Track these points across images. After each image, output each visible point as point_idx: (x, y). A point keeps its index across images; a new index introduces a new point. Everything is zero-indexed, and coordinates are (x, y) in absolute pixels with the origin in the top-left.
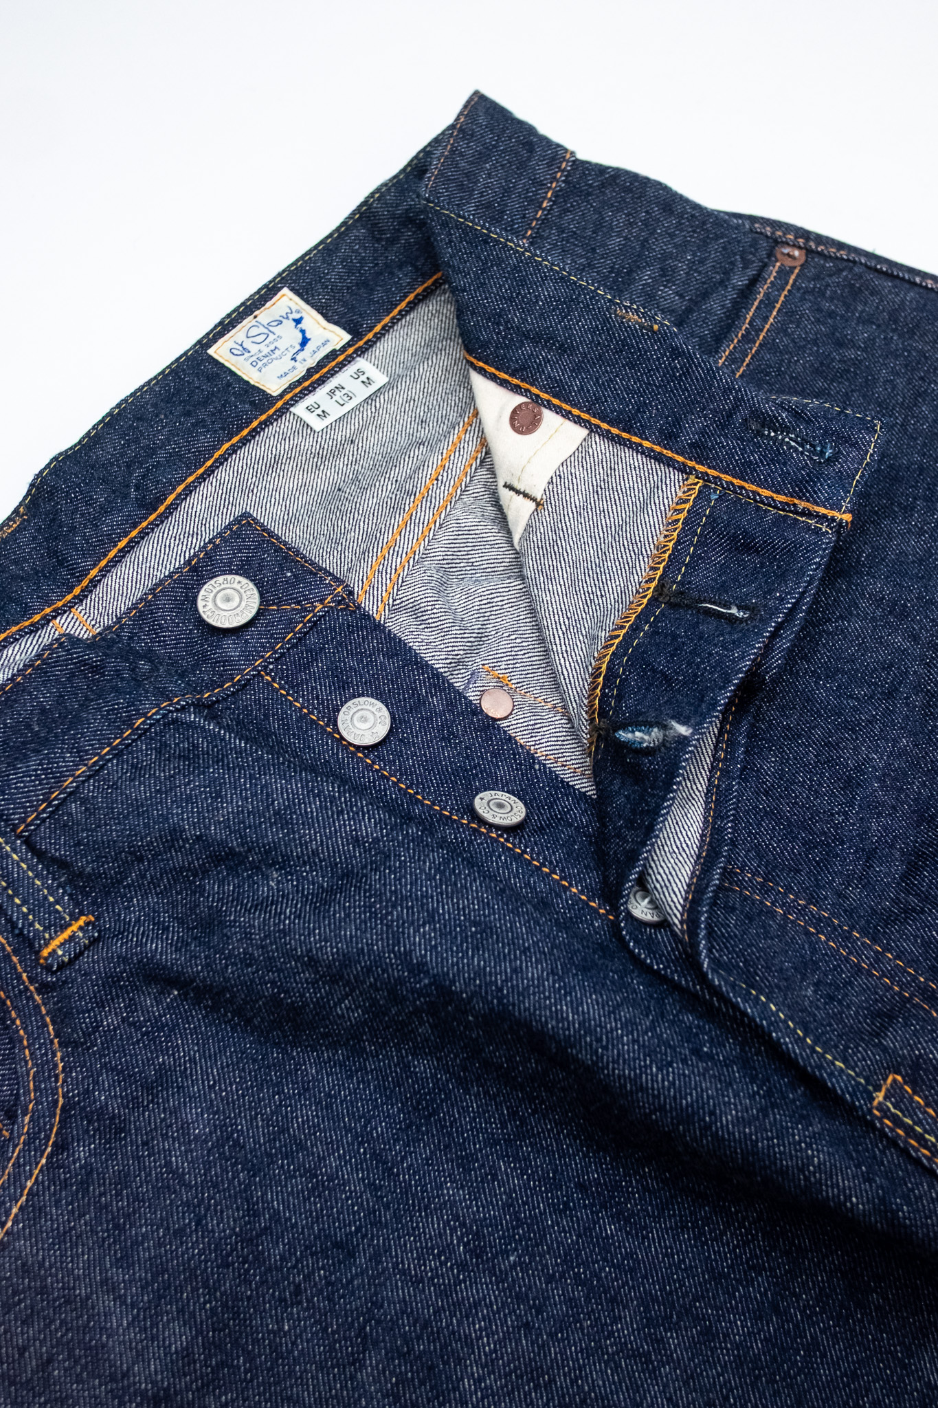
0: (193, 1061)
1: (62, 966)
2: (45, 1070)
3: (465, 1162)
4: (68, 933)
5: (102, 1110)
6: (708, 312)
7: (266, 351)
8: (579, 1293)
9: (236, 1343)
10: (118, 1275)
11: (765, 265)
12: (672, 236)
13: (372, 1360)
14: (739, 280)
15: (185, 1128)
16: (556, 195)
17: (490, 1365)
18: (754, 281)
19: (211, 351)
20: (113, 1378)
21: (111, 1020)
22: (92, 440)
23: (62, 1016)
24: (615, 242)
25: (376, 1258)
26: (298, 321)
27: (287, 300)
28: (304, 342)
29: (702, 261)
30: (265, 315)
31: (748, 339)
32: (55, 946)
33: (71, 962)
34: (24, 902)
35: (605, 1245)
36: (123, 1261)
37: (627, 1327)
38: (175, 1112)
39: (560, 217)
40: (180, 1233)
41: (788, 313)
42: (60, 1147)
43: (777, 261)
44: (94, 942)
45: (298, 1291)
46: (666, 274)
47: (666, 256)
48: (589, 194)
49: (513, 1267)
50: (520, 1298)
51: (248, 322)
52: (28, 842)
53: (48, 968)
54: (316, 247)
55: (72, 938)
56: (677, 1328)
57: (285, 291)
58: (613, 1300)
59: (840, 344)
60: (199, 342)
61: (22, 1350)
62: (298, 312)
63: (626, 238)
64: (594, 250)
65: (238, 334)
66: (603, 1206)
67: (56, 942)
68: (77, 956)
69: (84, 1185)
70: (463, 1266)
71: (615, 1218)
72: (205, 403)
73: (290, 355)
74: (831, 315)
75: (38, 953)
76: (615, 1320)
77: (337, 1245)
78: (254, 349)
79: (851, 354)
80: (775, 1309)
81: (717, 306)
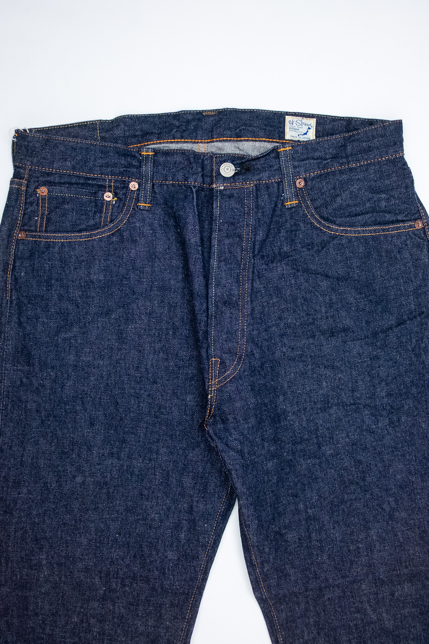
0: (142, 244)
1: (140, 209)
2: (122, 220)
3: (162, 301)
4: (145, 205)
5: (123, 236)
6: (385, 217)
7: (296, 128)
8: (157, 335)
9: (108, 287)
10: (102, 261)
11: (410, 220)
12: (400, 194)
13: (121, 309)
14: (400, 218)
15: (130, 252)
16: (388, 159)
17: (135, 328)
18: (403, 221)
19: (286, 117)
20: (89, 273)
21: (138, 225)
22: (244, 112)
23: (132, 216)
24: (387, 182)
25: (136, 299)
26: (309, 128)
27: (313, 122)
28: (306, 134)
29: (398, 206)
30: (305, 120)
31: (383, 230)
32: (142, 205)
33: (142, 210)
34: (144, 193)
35: (167, 334)
36: (105, 260)
37: (158, 346)
38: (131, 248)
39: (384, 165)
40: (115, 265)
41: (399, 235)
42: (113, 234)
43: (414, 222)
44: (148, 210)
45: (122, 290)
46: (388, 200)
47: (393, 197)
48: (395, 166)
49: (153, 321)
50: (149, 326)
51: (300, 118)
52: (153, 185)
53: (137, 207)
54: (332, 116)
55: (145, 206)
56: (164, 353)
57: (315, 119)
58: (160, 341)
59: (399, 252)
60: (287, 112)
61: (82, 256)
62: (312, 126)
63: (391, 184)
64: (381, 179)
65: (295, 119)
66: (173, 329)
67: (142, 204)
68: (144, 210)
69: (110, 244)
70: (146, 313)
71: (173, 332)
72: (271, 126)
73: (299, 134)
74: (406, 245)
75: (138, 203)
76: (157, 343)
77: (133, 291)
78: (294, 125)
79: (398, 256)
80: (179, 368)
81: (388, 217)
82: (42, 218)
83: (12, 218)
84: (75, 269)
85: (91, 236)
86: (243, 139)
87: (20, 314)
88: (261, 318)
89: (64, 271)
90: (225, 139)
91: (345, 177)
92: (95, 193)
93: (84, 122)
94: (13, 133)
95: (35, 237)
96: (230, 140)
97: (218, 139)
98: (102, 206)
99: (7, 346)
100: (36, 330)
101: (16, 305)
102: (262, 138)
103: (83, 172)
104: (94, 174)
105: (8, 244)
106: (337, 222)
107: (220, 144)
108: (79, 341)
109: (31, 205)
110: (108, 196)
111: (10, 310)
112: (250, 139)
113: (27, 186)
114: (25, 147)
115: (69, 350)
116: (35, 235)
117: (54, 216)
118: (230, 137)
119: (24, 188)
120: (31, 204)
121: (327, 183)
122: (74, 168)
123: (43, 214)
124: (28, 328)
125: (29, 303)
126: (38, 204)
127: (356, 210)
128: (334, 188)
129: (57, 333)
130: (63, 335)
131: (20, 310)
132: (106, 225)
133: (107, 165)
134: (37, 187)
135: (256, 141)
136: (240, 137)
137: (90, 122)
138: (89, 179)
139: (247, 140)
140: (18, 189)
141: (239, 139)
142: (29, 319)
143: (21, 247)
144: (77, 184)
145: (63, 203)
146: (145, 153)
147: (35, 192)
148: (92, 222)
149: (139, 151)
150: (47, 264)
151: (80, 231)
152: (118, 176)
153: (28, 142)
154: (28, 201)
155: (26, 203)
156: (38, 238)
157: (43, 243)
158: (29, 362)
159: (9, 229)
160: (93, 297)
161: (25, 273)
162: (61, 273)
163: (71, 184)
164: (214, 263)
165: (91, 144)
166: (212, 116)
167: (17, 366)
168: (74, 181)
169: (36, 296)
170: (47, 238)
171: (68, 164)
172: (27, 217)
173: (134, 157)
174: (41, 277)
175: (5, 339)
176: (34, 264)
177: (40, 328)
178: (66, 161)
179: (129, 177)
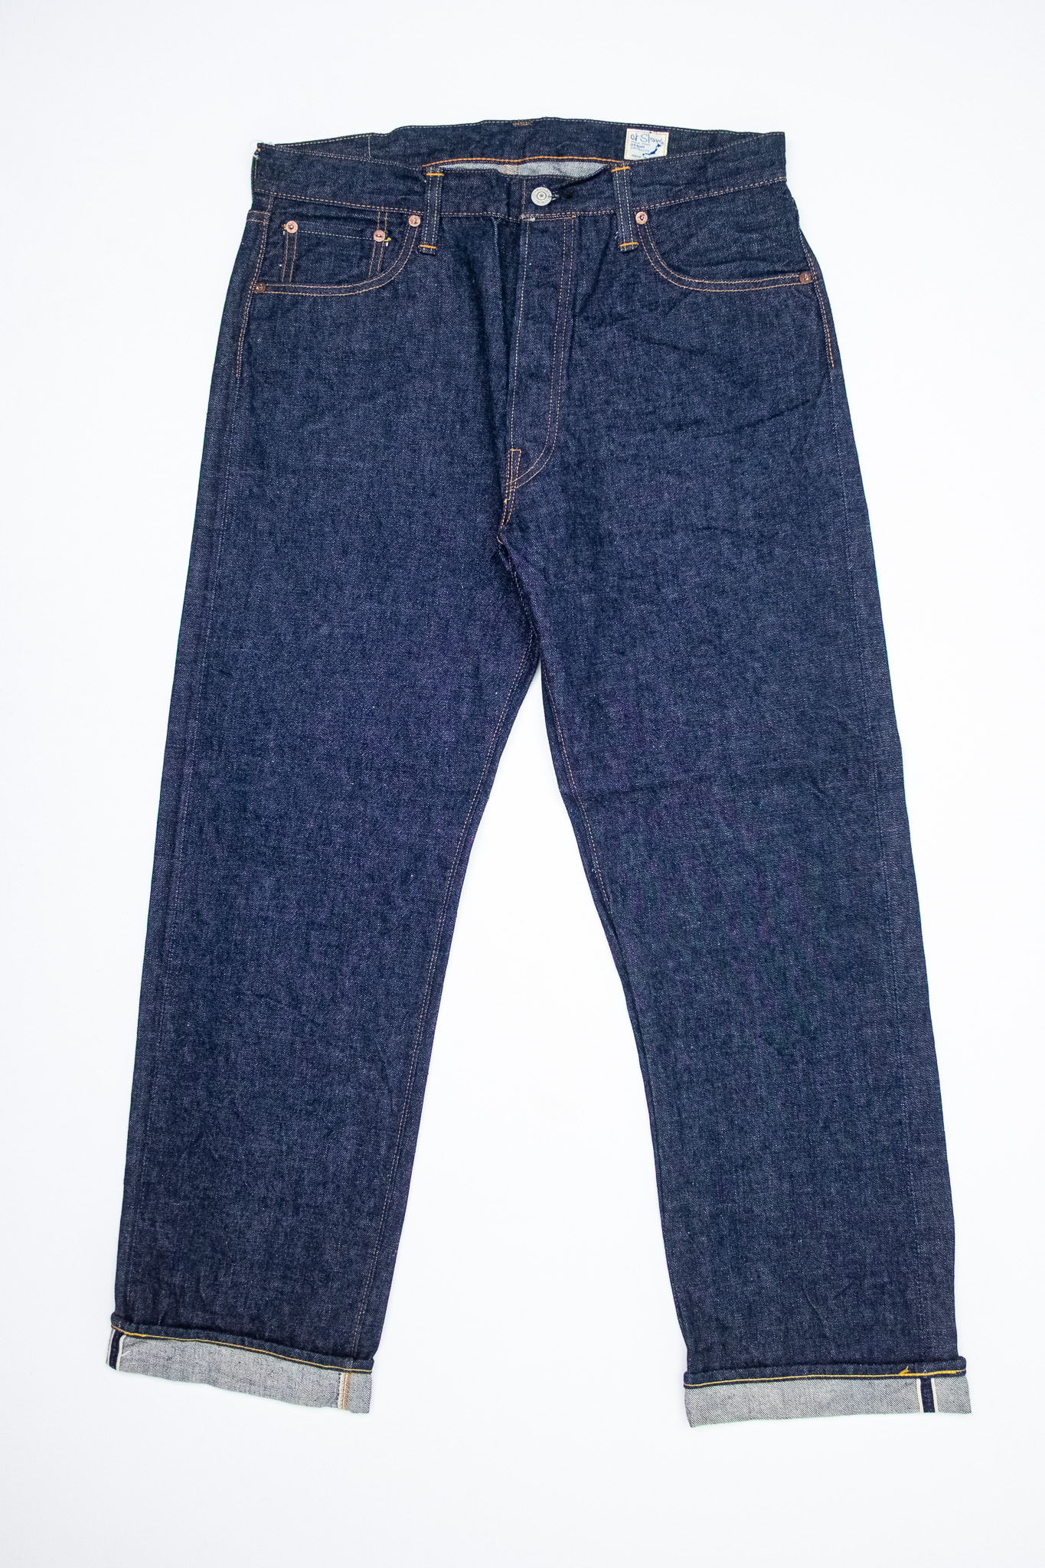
0: (422, 301)
1: (421, 253)
2: (396, 269)
3: (448, 383)
4: (429, 247)
5: (397, 290)
6: (757, 265)
7: (641, 145)
8: (438, 428)
9: (374, 360)
10: (368, 324)
11: (793, 272)
12: (779, 233)
13: (391, 392)
14: (778, 267)
15: (406, 312)
16: (763, 186)
17: (409, 419)
18: (783, 272)
19: (628, 130)
20: (349, 339)
21: (418, 275)
22: (570, 122)
23: (411, 262)
24: (762, 217)
25: (413, 377)
26: (659, 146)
27: (664, 137)
28: (653, 153)
29: (776, 250)
30: (654, 135)
31: (756, 285)
32: (424, 246)
33: (424, 254)
34: (428, 230)
35: (454, 428)
36: (372, 323)
37: (439, 445)
38: (408, 306)
39: (757, 193)
40: (385, 329)
41: (777, 292)
42: (383, 288)
43: (799, 275)
44: (432, 255)
45: (393, 365)
46: (762, 241)
47: (770, 238)
48: (773, 195)
49: (433, 410)
50: (428, 416)
51: (647, 132)
52: (441, 219)
53: (418, 250)
55: (429, 249)
56: (447, 455)
57: (668, 134)
58: (443, 438)
59: (777, 316)
60: (629, 124)
61: (341, 317)
62: (662, 143)
63: (766, 220)
64: (752, 213)
65: (640, 132)
66: (461, 422)
67: (425, 246)
68: (427, 254)
69: (380, 301)
70: (425, 398)
71: (461, 426)
72: (606, 142)
73: (644, 153)
74: (787, 306)
75: (420, 244)
76: (439, 440)
77: (408, 366)
78: (638, 140)
79: (775, 322)
80: (468, 475)
81: (762, 266)
82: (289, 266)
83: (247, 264)
84: (331, 334)
85: (353, 289)
86: (566, 157)
87: (252, 397)
88: (580, 400)
89: (316, 337)
90: (540, 157)
91: (703, 209)
92: (362, 231)
93: (350, 136)
94: (255, 148)
95: (278, 289)
96: (548, 160)
97: (531, 158)
98: (370, 250)
99: (233, 441)
100: (274, 420)
101: (248, 385)
102: (592, 156)
103: (347, 202)
104: (361, 204)
105: (241, 300)
106: (692, 273)
107: (534, 165)
108: (331, 435)
109: (275, 247)
110: (380, 236)
111: (239, 391)
112: (576, 158)
113: (271, 220)
114: (270, 166)
115: (318, 447)
116: (279, 287)
117: (304, 264)
118: (549, 155)
119: (266, 223)
120: (275, 244)
121: (679, 218)
122: (334, 196)
123: (290, 260)
124: (263, 416)
125: (265, 381)
126: (283, 246)
127: (718, 256)
128: (688, 225)
129: (302, 424)
130: (311, 427)
131: (253, 392)
132: (374, 275)
133: (380, 191)
134: (284, 222)
135: (583, 161)
136: (562, 155)
137: (358, 135)
138: (353, 210)
139: (572, 160)
140: (258, 224)
141: (560, 158)
142: (264, 403)
143: (259, 304)
144: (338, 218)
145: (318, 244)
146: (430, 174)
147: (280, 228)
148: (356, 271)
149: (423, 172)
150: (294, 326)
151: (339, 283)
152: (394, 207)
153: (275, 159)
154: (271, 240)
155: (267, 243)
156: (282, 291)
157: (288, 298)
158: (262, 463)
159: (242, 279)
160: (354, 375)
161: (263, 339)
162: (310, 340)
163: (329, 218)
164: (519, 321)
165: (359, 162)
166: (525, 127)
167: (246, 470)
168: (333, 214)
169: (276, 372)
170: (295, 290)
171: (328, 189)
172: (267, 263)
173: (416, 179)
174: (283, 345)
175: (231, 432)
176: (275, 326)
177: (279, 417)
178: (324, 185)
179: (408, 208)
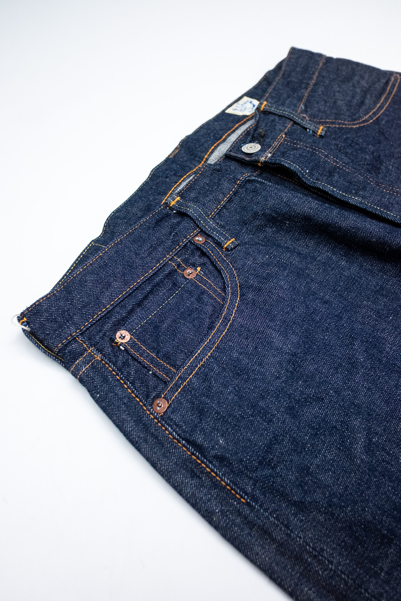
1: (232, 249)
2: (232, 275)
4: (231, 241)
5: (252, 286)
10: (271, 324)
13: (357, 343)
15: (281, 287)
16: (323, 63)
17: (393, 344)
19: (226, 112)
20: (278, 349)
21: (249, 263)
23: (234, 262)
24: (344, 72)
28: (254, 106)
30: (241, 102)
36: (272, 321)
38: (276, 283)
40: (287, 312)
42: (242, 295)
45: (327, 328)
49: (392, 320)
51: (236, 104)
53: (227, 250)
57: (245, 97)
62: (250, 101)
63: (347, 71)
65: (233, 107)
67: (228, 244)
68: (235, 247)
69: (254, 303)
73: (251, 109)
75: (223, 246)
77: (336, 316)
81: (378, 86)
82: (157, 365)
83: (124, 404)
84: (260, 364)
85: (226, 319)
87: (284, 496)
89: (255, 380)
91: (321, 90)
92: (174, 284)
93: (79, 257)
95: (177, 386)
98: (197, 286)
99: (331, 563)
100: (329, 486)
101: (264, 494)
103: (139, 278)
104: (152, 269)
105: (156, 438)
108: (379, 430)
109: (129, 366)
110: (190, 273)
111: (266, 510)
113: (100, 351)
114: (48, 320)
115: (388, 454)
116: (175, 384)
117: (168, 348)
119: (98, 357)
120: (126, 364)
121: (317, 103)
122: (126, 283)
123: (152, 360)
124: (318, 496)
125: (273, 468)
126: (134, 359)
127: (357, 100)
128: (326, 102)
130: (359, 448)
131: (278, 491)
132: (224, 299)
133: (154, 248)
134: (112, 340)
137: (84, 251)
138: (150, 279)
140: (93, 367)
142: (301, 486)
143: (176, 418)
144: (146, 297)
145: (157, 327)
146: (173, 203)
147: (115, 346)
148: (209, 309)
149: (166, 204)
150: (229, 394)
151: (211, 328)
152: (175, 248)
153: (46, 310)
154: (120, 363)
155: (120, 370)
156: (182, 383)
157: (194, 380)
158: (384, 536)
159: (135, 421)
160: (316, 370)
161: (222, 435)
162: (255, 387)
163: (139, 304)
166: (179, 152)
167: (382, 569)
168: (140, 296)
169: (269, 448)
170: (192, 368)
171: (115, 284)
172: (138, 384)
173: (168, 215)
174: (243, 417)
175: (315, 557)
176: (218, 413)
177: (326, 478)
178: (110, 285)
179: (185, 237)
